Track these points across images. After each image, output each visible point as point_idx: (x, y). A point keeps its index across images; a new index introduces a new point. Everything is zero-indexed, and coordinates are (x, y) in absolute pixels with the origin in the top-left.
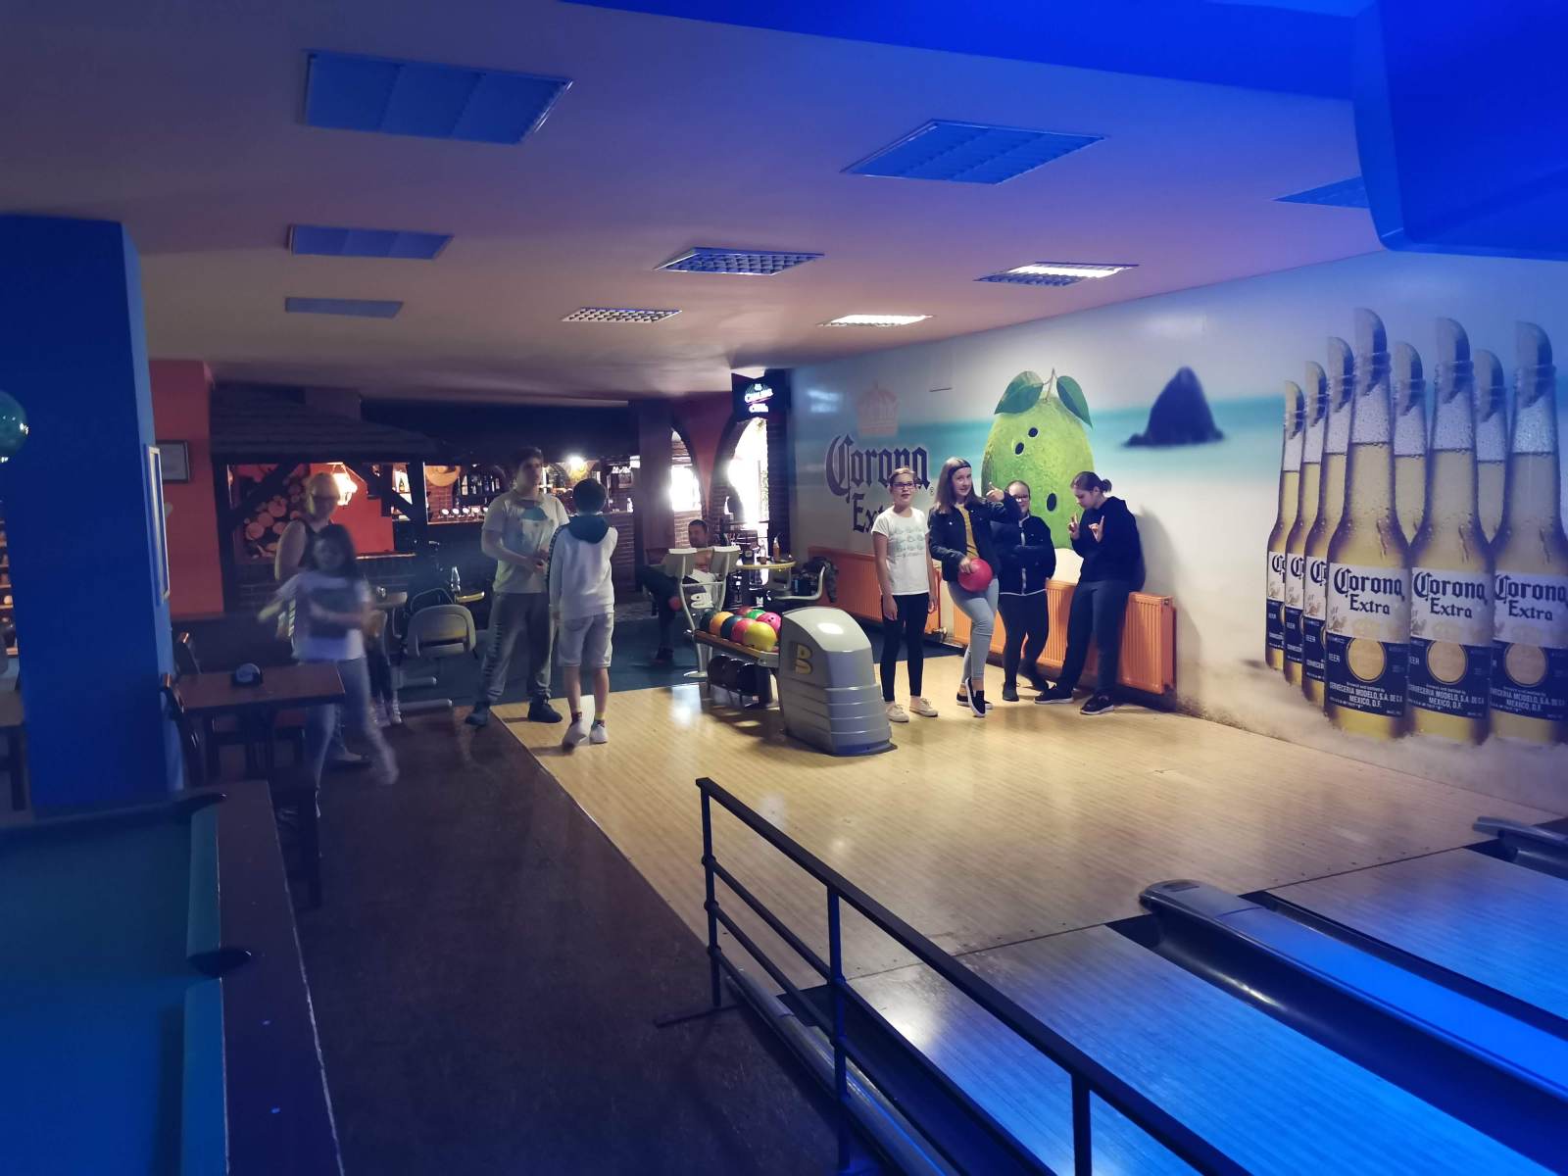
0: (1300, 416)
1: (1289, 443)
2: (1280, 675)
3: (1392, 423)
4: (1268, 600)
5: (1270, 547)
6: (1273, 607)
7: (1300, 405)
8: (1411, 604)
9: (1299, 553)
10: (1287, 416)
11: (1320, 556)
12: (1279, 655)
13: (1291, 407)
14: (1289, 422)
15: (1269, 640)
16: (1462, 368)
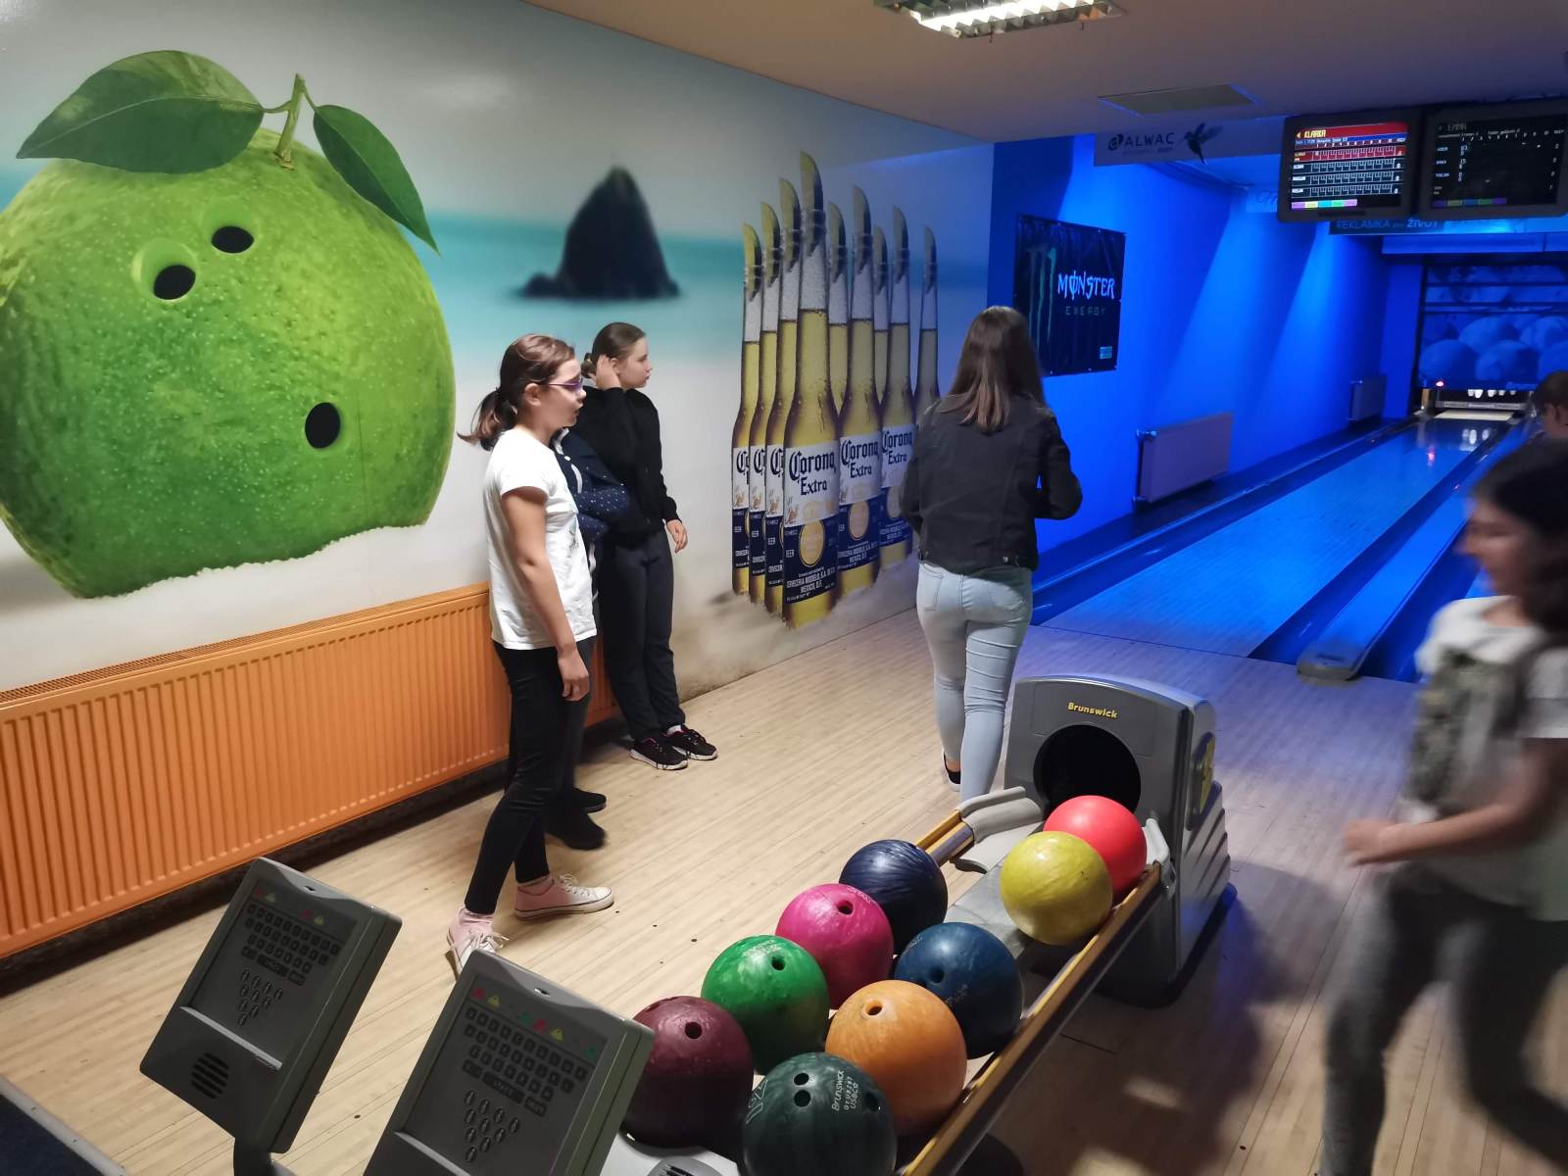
0: (758, 272)
1: (750, 305)
2: (746, 598)
3: (827, 289)
4: (734, 511)
5: (735, 444)
6: (738, 518)
7: (758, 259)
8: (839, 474)
10: (747, 269)
11: (778, 444)
12: (745, 573)
13: (750, 257)
14: (749, 279)
15: (738, 559)
16: (867, 241)
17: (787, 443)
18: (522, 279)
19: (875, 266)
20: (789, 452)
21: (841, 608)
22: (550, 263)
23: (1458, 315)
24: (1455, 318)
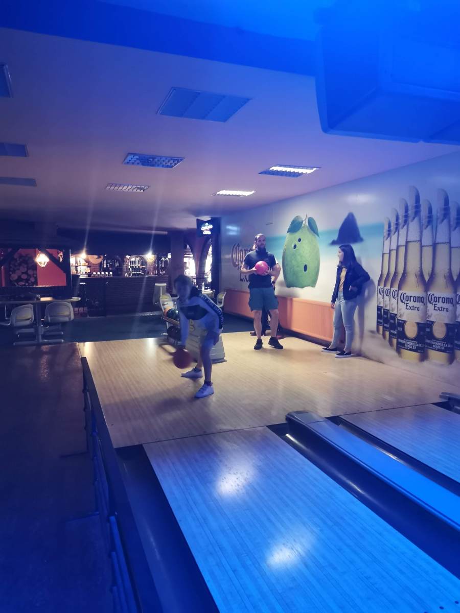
0: (389, 231)
1: (386, 242)
2: (381, 336)
3: (421, 232)
4: (378, 306)
5: (378, 285)
6: (379, 309)
7: (390, 226)
8: (427, 307)
9: (388, 287)
10: (385, 231)
11: (396, 288)
12: (381, 328)
13: (386, 227)
14: (386, 234)
15: (378, 322)
17: (400, 288)
18: (331, 241)
20: (400, 292)
21: (425, 363)
22: (335, 237)
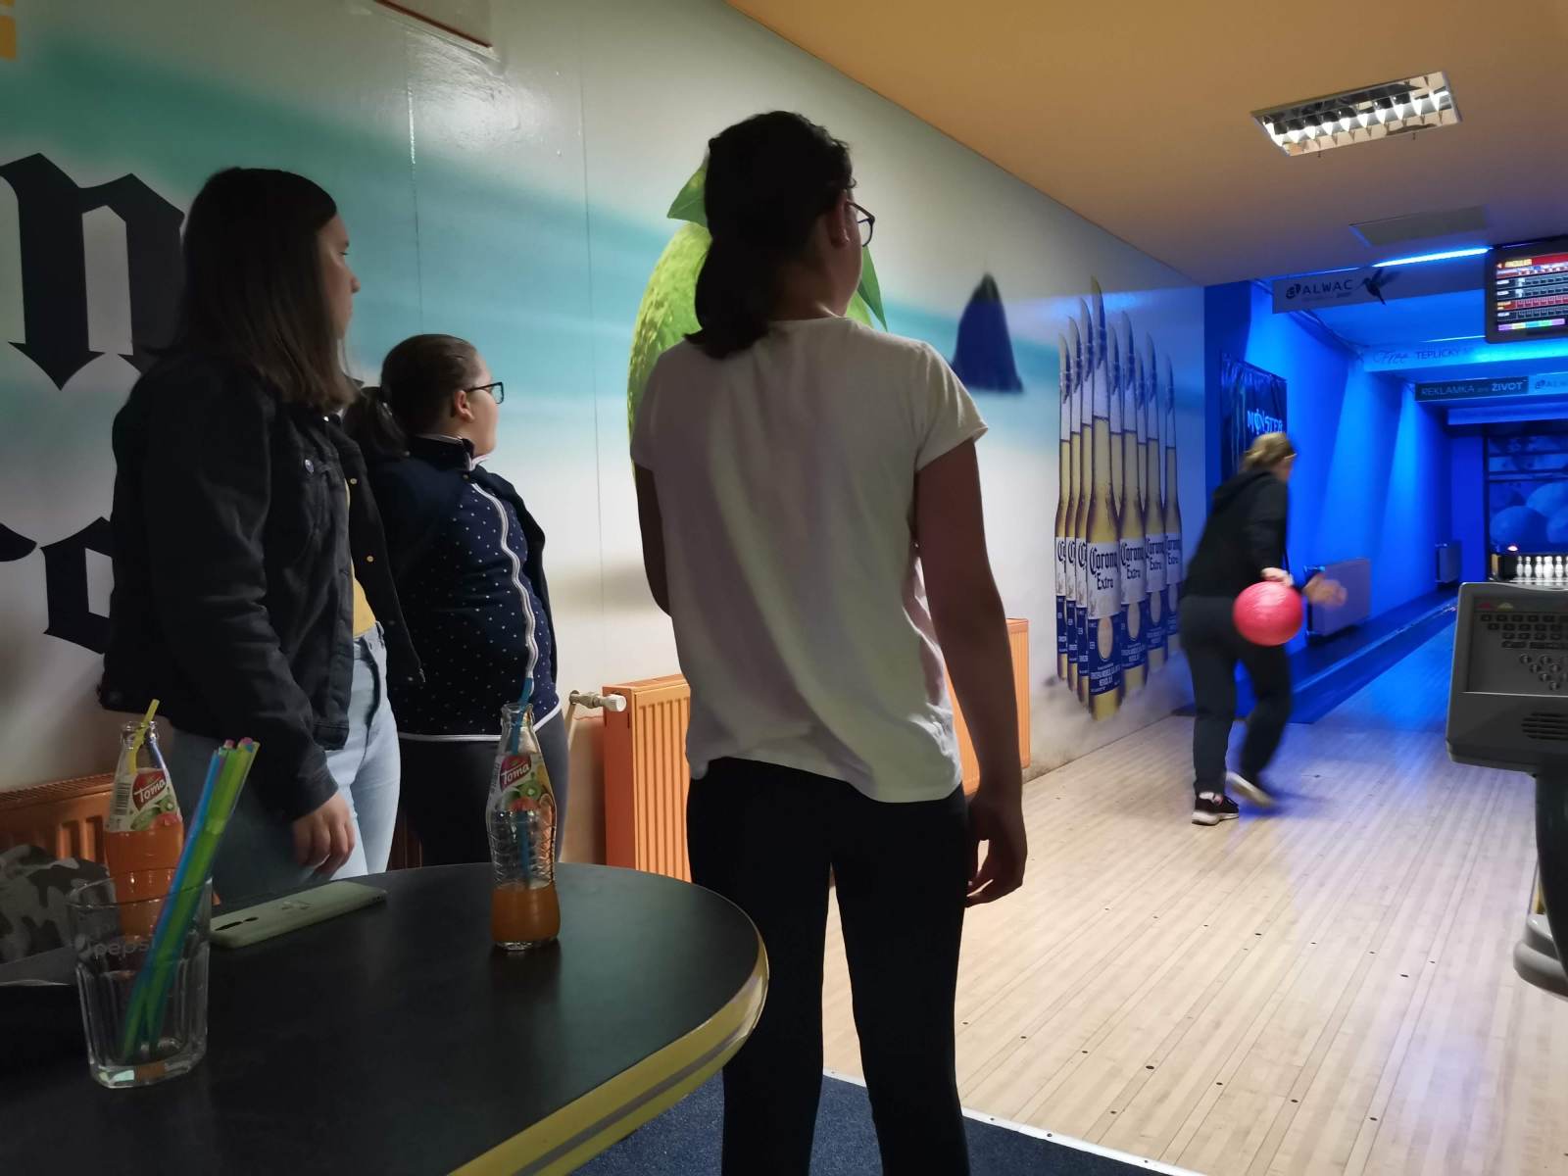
0: (1068, 378)
1: (1063, 406)
2: (1065, 684)
4: (1057, 597)
5: (1057, 535)
6: (1061, 603)
7: (1068, 368)
9: (1071, 538)
10: (1061, 374)
11: (1082, 540)
12: (1065, 657)
13: (1063, 361)
14: (1063, 383)
15: (1060, 645)
16: (1131, 360)
17: (1088, 540)
19: (1137, 384)
20: (1090, 546)
21: (1125, 706)
23: (1522, 483)
24: (1519, 485)
